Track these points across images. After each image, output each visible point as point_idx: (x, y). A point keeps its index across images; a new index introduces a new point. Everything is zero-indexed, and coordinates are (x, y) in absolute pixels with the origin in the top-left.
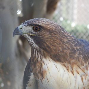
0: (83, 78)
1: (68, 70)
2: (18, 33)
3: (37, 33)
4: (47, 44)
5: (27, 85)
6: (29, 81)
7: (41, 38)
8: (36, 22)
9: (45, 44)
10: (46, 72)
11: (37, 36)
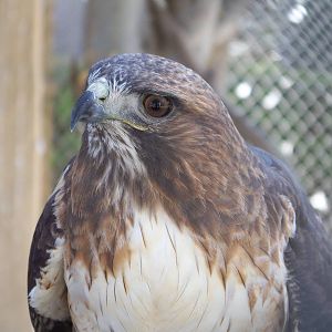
0: (254, 297)
1: (210, 264)
2: (90, 114)
3: (156, 124)
4: (183, 168)
5: (37, 280)
6: (45, 269)
7: (171, 145)
8: (163, 82)
9: (177, 168)
10: (129, 252)
11: (155, 133)
